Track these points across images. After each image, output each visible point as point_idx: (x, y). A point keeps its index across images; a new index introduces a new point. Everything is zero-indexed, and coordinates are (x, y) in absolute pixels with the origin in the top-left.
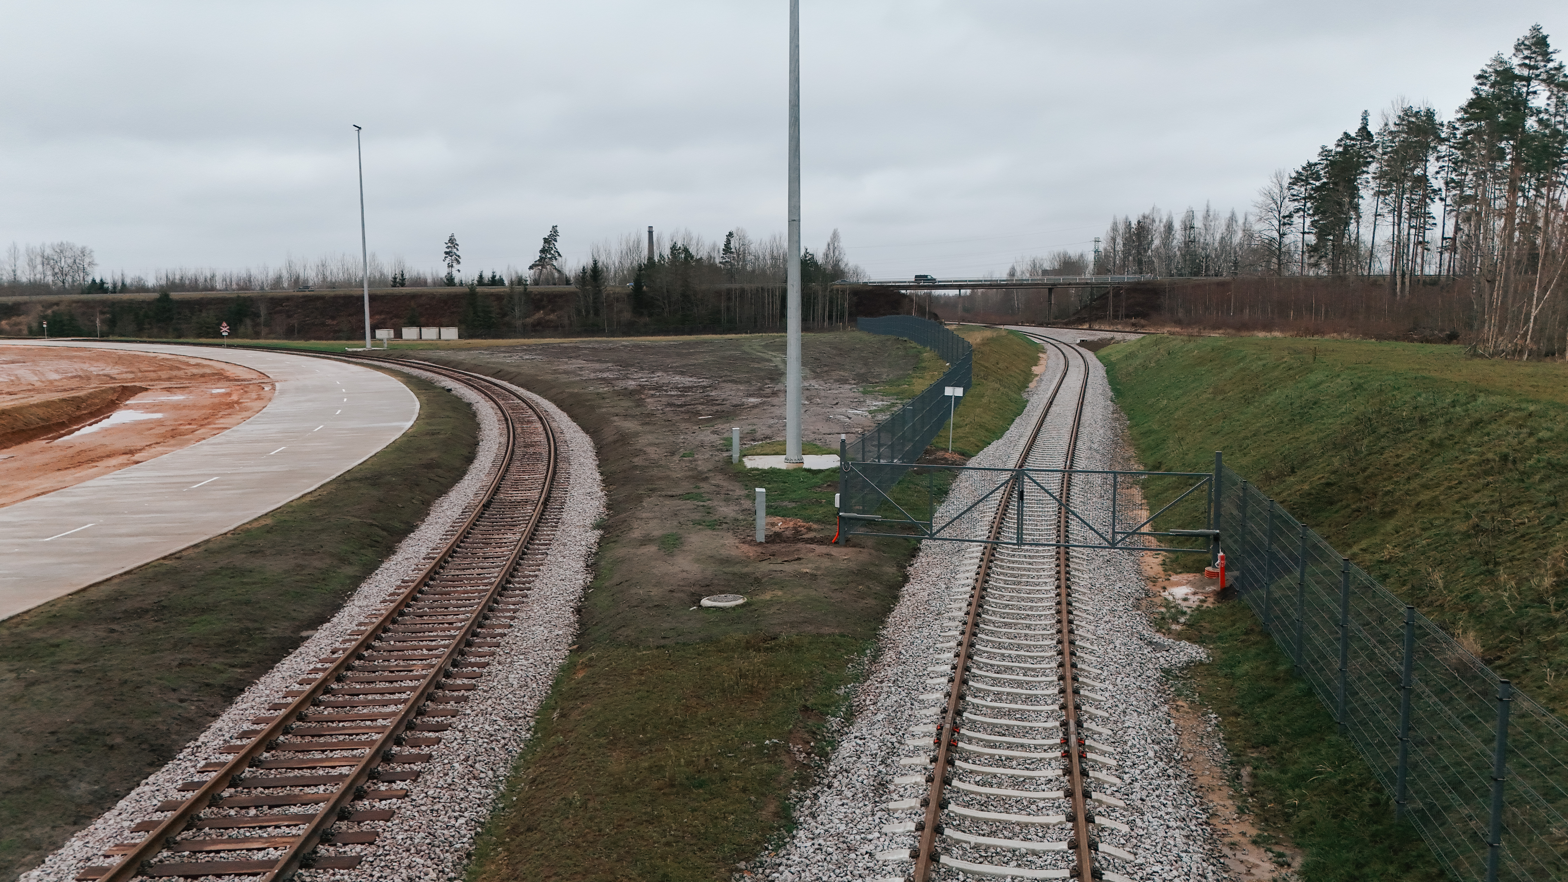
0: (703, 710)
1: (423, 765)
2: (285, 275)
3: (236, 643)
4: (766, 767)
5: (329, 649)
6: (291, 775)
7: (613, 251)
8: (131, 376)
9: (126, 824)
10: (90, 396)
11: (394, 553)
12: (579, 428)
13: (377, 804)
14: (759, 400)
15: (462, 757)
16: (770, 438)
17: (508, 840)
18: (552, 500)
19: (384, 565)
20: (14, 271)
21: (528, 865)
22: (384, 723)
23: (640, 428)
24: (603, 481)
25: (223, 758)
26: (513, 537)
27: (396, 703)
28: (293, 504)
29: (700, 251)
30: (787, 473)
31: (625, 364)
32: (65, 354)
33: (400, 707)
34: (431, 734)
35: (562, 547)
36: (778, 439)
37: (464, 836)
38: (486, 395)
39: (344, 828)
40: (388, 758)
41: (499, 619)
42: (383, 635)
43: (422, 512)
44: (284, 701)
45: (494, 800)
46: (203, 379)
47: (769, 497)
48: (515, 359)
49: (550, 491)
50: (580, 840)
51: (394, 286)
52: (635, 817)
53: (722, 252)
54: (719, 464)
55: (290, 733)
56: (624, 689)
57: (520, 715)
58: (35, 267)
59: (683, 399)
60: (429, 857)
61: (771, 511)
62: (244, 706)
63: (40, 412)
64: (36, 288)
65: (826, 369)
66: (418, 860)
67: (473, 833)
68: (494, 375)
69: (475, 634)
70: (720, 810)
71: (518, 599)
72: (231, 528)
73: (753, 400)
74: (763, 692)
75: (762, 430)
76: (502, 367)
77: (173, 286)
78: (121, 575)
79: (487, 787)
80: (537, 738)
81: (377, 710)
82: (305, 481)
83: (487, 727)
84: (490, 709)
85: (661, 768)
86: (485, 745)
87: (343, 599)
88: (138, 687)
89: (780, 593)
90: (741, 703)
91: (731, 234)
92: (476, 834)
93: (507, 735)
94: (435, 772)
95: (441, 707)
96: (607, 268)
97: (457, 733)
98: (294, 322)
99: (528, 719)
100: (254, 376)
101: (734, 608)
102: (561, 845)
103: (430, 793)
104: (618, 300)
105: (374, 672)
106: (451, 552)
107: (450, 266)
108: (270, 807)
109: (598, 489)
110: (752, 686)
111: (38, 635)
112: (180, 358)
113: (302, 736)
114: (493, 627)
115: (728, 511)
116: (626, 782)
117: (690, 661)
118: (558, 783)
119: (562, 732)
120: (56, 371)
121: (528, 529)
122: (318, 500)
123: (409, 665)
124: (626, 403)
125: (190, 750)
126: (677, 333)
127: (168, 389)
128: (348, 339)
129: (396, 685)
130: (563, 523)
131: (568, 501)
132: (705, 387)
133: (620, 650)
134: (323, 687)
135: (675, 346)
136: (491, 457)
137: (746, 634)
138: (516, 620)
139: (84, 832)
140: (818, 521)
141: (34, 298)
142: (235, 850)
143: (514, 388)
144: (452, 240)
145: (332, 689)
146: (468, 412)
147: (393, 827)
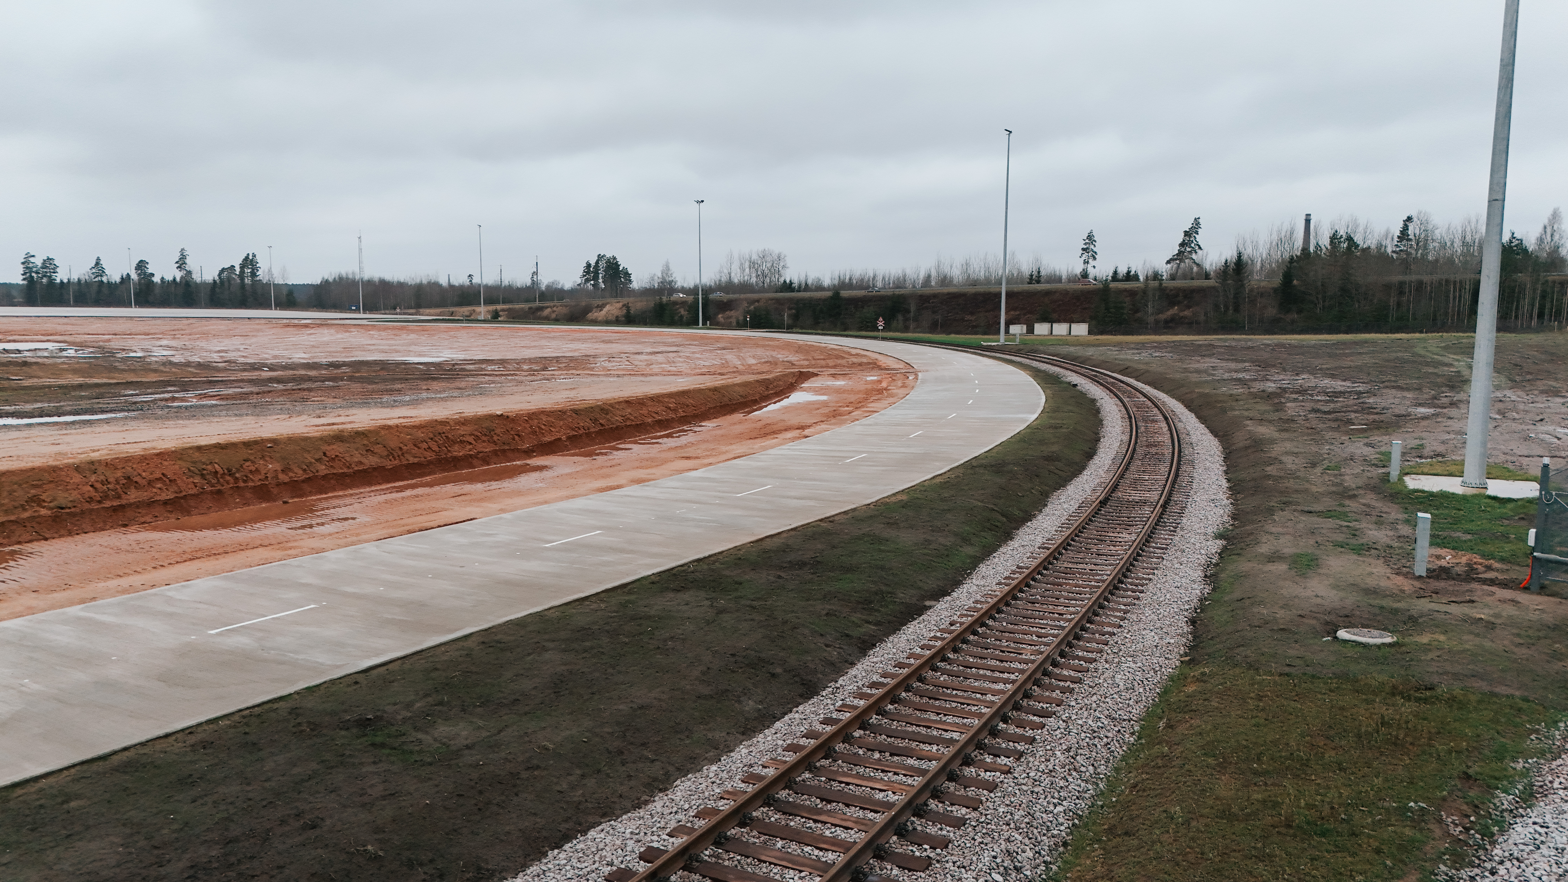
0: (1333, 753)
1: (1027, 747)
2: (934, 274)
3: (871, 602)
4: (1408, 832)
5: (948, 620)
6: (910, 729)
7: (1261, 243)
8: (806, 363)
9: (780, 742)
10: (777, 379)
11: (1012, 539)
12: (1207, 431)
13: (982, 774)
14: (1431, 411)
15: (1065, 747)
16: (1443, 456)
17: (1104, 838)
18: (1172, 503)
19: (1001, 549)
20: (730, 274)
21: (1123, 869)
22: (993, 698)
23: (1276, 435)
24: (1230, 488)
25: (856, 702)
26: (1130, 537)
27: (1006, 681)
28: (926, 484)
29: (1367, 239)
30: (1464, 498)
31: (1264, 365)
32: (761, 343)
33: (1009, 686)
34: (1035, 718)
35: (1179, 553)
36: (1454, 457)
37: (1062, 824)
38: (1111, 391)
39: (952, 789)
40: (994, 733)
41: (1108, 618)
42: (997, 616)
43: (1040, 502)
44: (907, 661)
45: (1093, 796)
46: (860, 368)
47: (1436, 525)
48: (1144, 355)
49: (1170, 494)
50: (1180, 858)
51: (1029, 283)
52: (1243, 850)
53: (1396, 239)
54: (1372, 482)
55: (910, 691)
56: (1239, 712)
57: (1125, 717)
58: (744, 270)
59: (1332, 405)
60: (1027, 836)
61: (1436, 541)
62: (875, 660)
63: (741, 390)
64: (744, 287)
65: (1529, 377)
66: (1017, 836)
67: (1070, 823)
68: (1120, 372)
69: (1083, 629)
70: (1345, 866)
71: (1129, 600)
72: (874, 500)
73: (1422, 410)
74: (1411, 747)
75: (1432, 445)
76: (1129, 364)
77: (843, 285)
78: (789, 530)
79: (1087, 781)
80: (1141, 744)
81: (987, 685)
82: (937, 464)
83: (1090, 722)
84: (1094, 705)
85: (1276, 805)
86: (1087, 740)
87: (963, 576)
88: (795, 628)
89: (1442, 638)
90: (1382, 753)
91: (1409, 219)
92: (1073, 825)
93: (1110, 735)
94: (1038, 756)
95: (1047, 694)
96: (1252, 261)
97: (1061, 722)
98: (939, 317)
99: (1132, 722)
100: (901, 367)
101: (1379, 647)
102: (1159, 858)
103: (1032, 774)
104: (1262, 295)
105: (987, 649)
106: (1066, 545)
107: (1086, 262)
108: (892, 755)
109: (1224, 497)
110: (1397, 738)
111: (727, 573)
112: (845, 349)
113: (920, 696)
114: (1102, 624)
115: (1380, 536)
116: (1235, 809)
117: (1319, 696)
118: (1160, 794)
119: (1167, 743)
120: (754, 357)
121: (1144, 531)
122: (948, 482)
123: (1019, 649)
124: (1263, 407)
125: (831, 689)
126: (1330, 331)
127: (833, 376)
128: (985, 333)
129: (1006, 665)
130: (1182, 529)
131: (1189, 506)
132: (1361, 393)
133: (1237, 670)
134: (940, 654)
135: (1326, 346)
136: (1112, 454)
137: (1393, 677)
138: (1126, 621)
139: (749, 743)
140: (1502, 560)
141: (742, 296)
142: (861, 786)
143: (1140, 385)
144: (1090, 238)
145: (948, 658)
146: (1092, 409)
147: (996, 799)
